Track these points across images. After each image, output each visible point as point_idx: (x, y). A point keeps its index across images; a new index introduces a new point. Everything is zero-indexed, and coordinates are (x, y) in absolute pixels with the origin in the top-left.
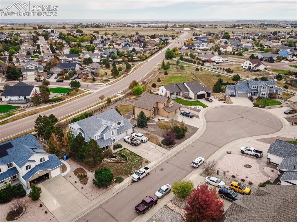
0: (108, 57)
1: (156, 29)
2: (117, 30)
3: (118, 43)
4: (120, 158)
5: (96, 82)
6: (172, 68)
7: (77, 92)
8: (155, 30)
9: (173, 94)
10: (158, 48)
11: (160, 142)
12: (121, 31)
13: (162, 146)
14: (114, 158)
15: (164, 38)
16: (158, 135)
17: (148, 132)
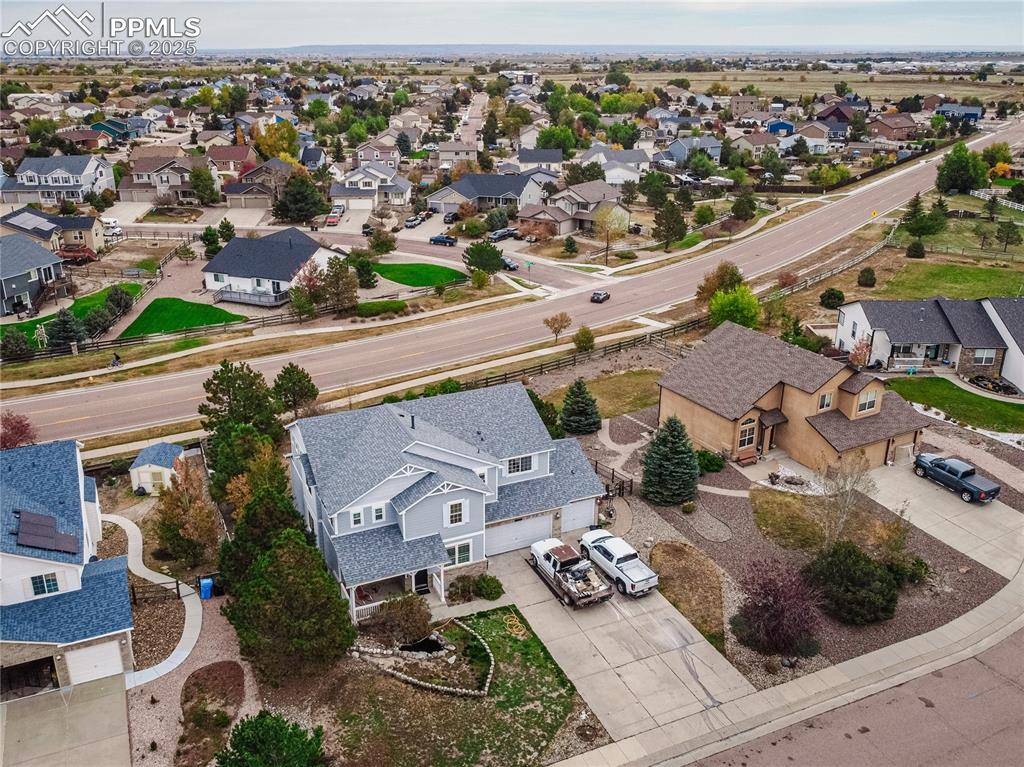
0: (678, 167)
1: (935, 77)
2: (766, 78)
3: (746, 121)
4: (452, 660)
5: (581, 257)
6: (959, 231)
7: (480, 287)
8: (930, 81)
9: (907, 351)
10: (916, 149)
11: (726, 620)
12: (782, 84)
13: (728, 646)
14: (422, 655)
15: (958, 111)
16: (730, 570)
17: (683, 540)
